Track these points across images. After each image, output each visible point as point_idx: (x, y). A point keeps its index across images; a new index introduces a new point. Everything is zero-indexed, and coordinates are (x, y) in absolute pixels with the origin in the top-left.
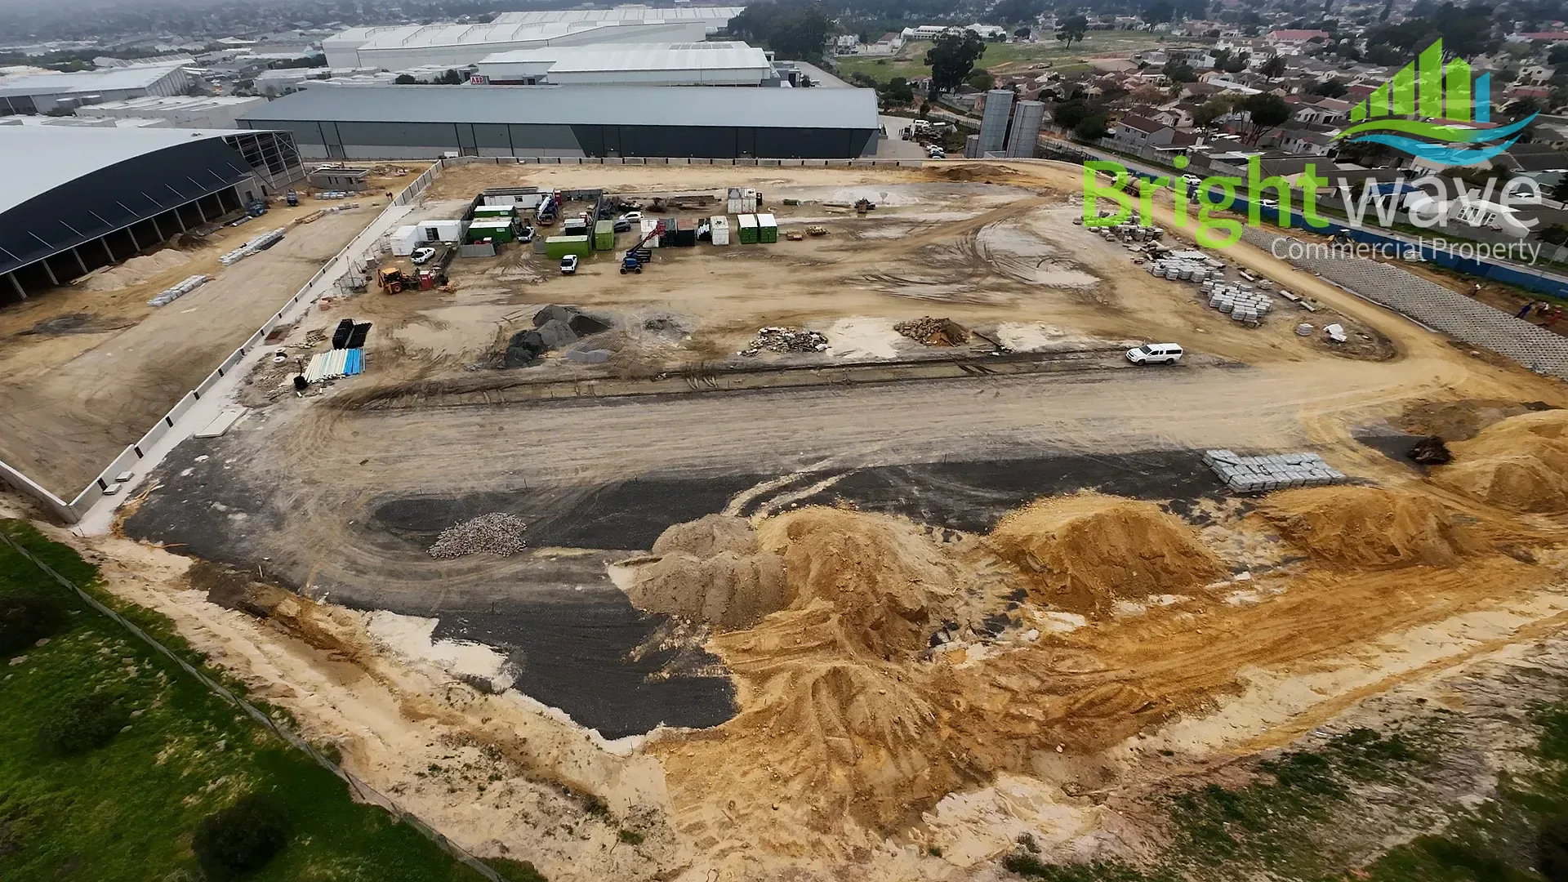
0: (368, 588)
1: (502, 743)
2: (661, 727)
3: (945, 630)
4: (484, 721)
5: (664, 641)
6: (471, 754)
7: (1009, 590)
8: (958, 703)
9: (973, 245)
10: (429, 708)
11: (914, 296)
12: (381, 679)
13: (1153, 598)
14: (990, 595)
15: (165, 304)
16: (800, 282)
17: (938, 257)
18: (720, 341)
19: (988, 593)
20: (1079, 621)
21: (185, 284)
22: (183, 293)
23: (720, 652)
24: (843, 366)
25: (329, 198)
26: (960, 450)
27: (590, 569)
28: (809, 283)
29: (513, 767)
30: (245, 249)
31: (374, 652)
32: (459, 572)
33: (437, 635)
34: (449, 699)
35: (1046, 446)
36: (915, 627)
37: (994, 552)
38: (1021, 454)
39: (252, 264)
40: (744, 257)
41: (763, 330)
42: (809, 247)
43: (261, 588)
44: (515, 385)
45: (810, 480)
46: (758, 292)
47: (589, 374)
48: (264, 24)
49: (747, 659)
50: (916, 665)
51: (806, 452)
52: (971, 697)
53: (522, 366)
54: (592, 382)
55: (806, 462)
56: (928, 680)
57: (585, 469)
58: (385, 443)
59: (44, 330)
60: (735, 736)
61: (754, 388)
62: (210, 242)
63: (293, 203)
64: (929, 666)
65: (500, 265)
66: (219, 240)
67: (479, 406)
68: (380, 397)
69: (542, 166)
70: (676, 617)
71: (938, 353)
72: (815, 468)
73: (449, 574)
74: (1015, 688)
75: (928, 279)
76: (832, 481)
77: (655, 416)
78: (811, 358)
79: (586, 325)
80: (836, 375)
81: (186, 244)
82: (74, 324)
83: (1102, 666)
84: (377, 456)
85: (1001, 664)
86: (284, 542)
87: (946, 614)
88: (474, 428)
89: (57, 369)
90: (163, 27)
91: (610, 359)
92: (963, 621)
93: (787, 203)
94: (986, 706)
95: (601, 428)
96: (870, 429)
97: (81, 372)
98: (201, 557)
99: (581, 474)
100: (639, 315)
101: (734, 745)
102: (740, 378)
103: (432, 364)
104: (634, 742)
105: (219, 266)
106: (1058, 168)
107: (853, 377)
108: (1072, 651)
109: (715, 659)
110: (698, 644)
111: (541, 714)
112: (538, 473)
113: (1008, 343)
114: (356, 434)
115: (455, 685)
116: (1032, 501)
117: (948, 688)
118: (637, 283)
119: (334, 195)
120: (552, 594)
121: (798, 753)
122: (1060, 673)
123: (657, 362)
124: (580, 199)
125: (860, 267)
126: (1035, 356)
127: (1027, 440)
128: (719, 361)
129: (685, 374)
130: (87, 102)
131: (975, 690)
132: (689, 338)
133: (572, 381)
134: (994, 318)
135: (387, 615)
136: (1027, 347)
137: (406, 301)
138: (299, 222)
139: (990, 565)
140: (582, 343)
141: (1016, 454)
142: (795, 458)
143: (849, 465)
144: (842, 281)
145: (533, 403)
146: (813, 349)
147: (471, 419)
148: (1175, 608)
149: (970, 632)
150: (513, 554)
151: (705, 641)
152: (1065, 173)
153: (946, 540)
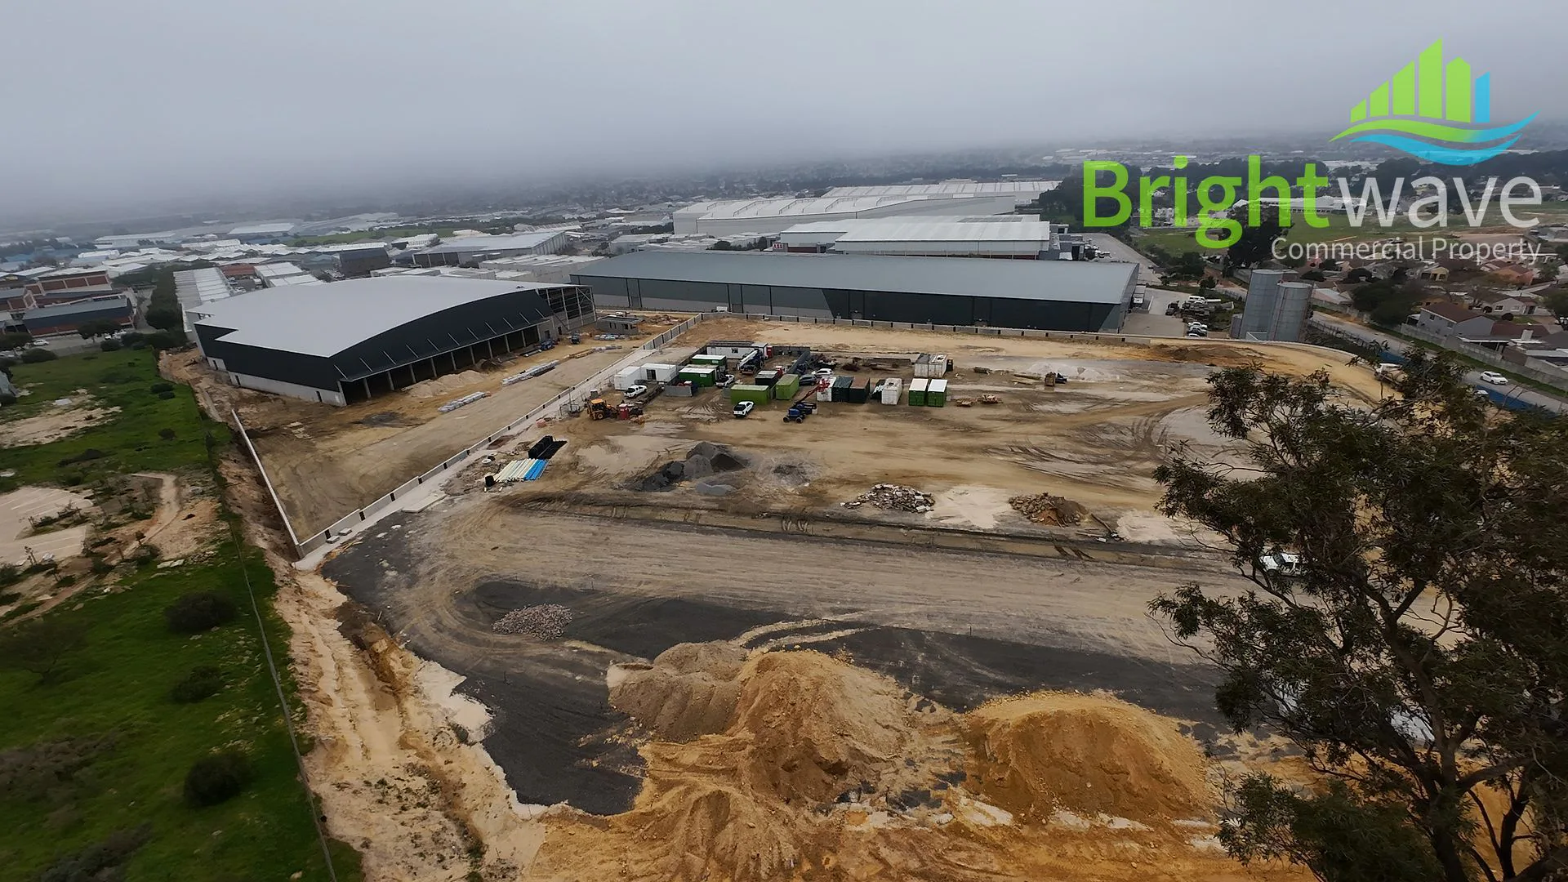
0: (436, 643)
1: (447, 783)
2: (562, 804)
3: (859, 791)
4: (447, 762)
5: (614, 737)
6: (419, 783)
7: (949, 770)
8: (828, 859)
9: (1151, 429)
10: (417, 742)
11: (1052, 472)
12: (402, 712)
13: (1105, 817)
14: (926, 770)
15: (449, 411)
16: (942, 446)
17: (1104, 436)
18: (832, 491)
19: (925, 769)
20: (1004, 818)
21: (468, 398)
22: (465, 404)
23: (649, 757)
24: (934, 529)
25: (605, 340)
26: (996, 628)
27: (597, 665)
28: (949, 448)
29: (442, 802)
30: (523, 375)
31: (410, 692)
32: (505, 646)
33: (458, 690)
34: (435, 739)
35: (1094, 642)
36: (829, 779)
37: (959, 730)
38: (1060, 643)
39: (521, 386)
40: (905, 419)
41: (878, 486)
42: (972, 415)
43: (373, 628)
44: (641, 505)
45: (829, 627)
46: (895, 451)
47: (704, 504)
48: (647, 197)
49: (666, 767)
50: (809, 815)
51: (843, 602)
52: (844, 859)
53: (655, 490)
54: (702, 512)
55: (835, 611)
56: (812, 831)
57: (647, 583)
58: (518, 536)
59: (370, 422)
60: (615, 830)
61: (836, 537)
62: (504, 367)
63: (575, 342)
64: (821, 818)
65: (689, 405)
66: (510, 366)
67: (603, 518)
68: (539, 500)
69: (782, 323)
70: (633, 718)
71: (1039, 531)
72: (840, 618)
73: (496, 645)
74: (892, 862)
75: (1077, 457)
76: (848, 632)
77: (733, 549)
78: (909, 518)
79: (725, 461)
80: (923, 537)
81: (487, 367)
82: (388, 419)
83: (996, 868)
84: (507, 545)
85: (893, 837)
86: (406, 597)
87: (869, 776)
88: (588, 536)
89: (359, 450)
90: (576, 200)
91: (728, 493)
92: (882, 787)
93: (977, 370)
94: (852, 871)
95: (683, 551)
96: (919, 592)
97: (371, 454)
98: (353, 598)
99: (643, 587)
100: (776, 459)
101: (610, 836)
102: (831, 527)
103: (590, 478)
104: (538, 810)
105: (498, 387)
106: (1318, 355)
107: (938, 541)
108: (976, 846)
109: (642, 761)
110: (636, 745)
111: (488, 769)
112: (611, 580)
113: (1123, 531)
114: (503, 525)
115: (446, 730)
116: (1036, 690)
117: (827, 843)
118: (792, 431)
119: (609, 337)
120: (554, 677)
121: (655, 859)
122: (947, 862)
123: (766, 502)
124: (790, 354)
125: (1011, 438)
126: (1149, 548)
127: (1076, 631)
128: (820, 509)
129: (784, 516)
130: (492, 258)
131: (852, 853)
132: (807, 485)
133: (686, 509)
134: (1122, 504)
135: (436, 666)
136: (1143, 538)
137: (602, 426)
138: (572, 357)
139: (947, 742)
140: (713, 478)
141: (1055, 643)
142: (829, 605)
143: (876, 621)
144: (985, 450)
145: (644, 522)
146: (913, 510)
147: (590, 526)
148: (1124, 834)
149: (883, 799)
150: (549, 640)
151: (644, 744)
152: (1322, 360)
153: (919, 709)
